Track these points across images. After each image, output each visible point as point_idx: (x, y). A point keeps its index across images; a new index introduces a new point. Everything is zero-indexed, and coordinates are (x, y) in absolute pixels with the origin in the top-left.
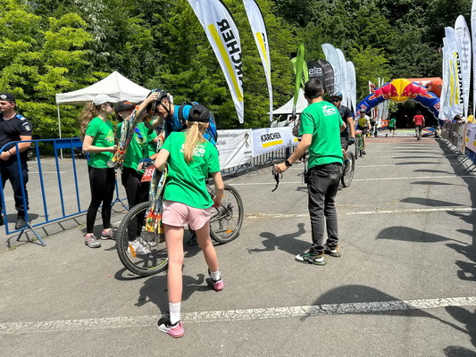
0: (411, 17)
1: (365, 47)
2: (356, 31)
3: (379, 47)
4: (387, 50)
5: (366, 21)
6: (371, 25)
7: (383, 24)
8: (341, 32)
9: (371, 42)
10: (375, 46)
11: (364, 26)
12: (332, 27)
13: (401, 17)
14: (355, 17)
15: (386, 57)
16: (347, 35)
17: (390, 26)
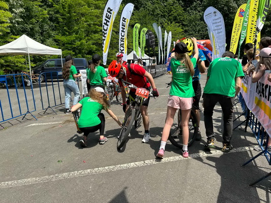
0: (195, 7)
1: (171, 23)
2: (166, 14)
3: (179, 23)
4: (183, 25)
5: (171, 8)
6: (174, 11)
7: (180, 10)
8: (158, 14)
9: (175, 20)
10: (176, 22)
11: (171, 11)
12: (153, 11)
13: (189, 7)
14: (165, 6)
15: (182, 28)
16: (162, 15)
17: (184, 12)
